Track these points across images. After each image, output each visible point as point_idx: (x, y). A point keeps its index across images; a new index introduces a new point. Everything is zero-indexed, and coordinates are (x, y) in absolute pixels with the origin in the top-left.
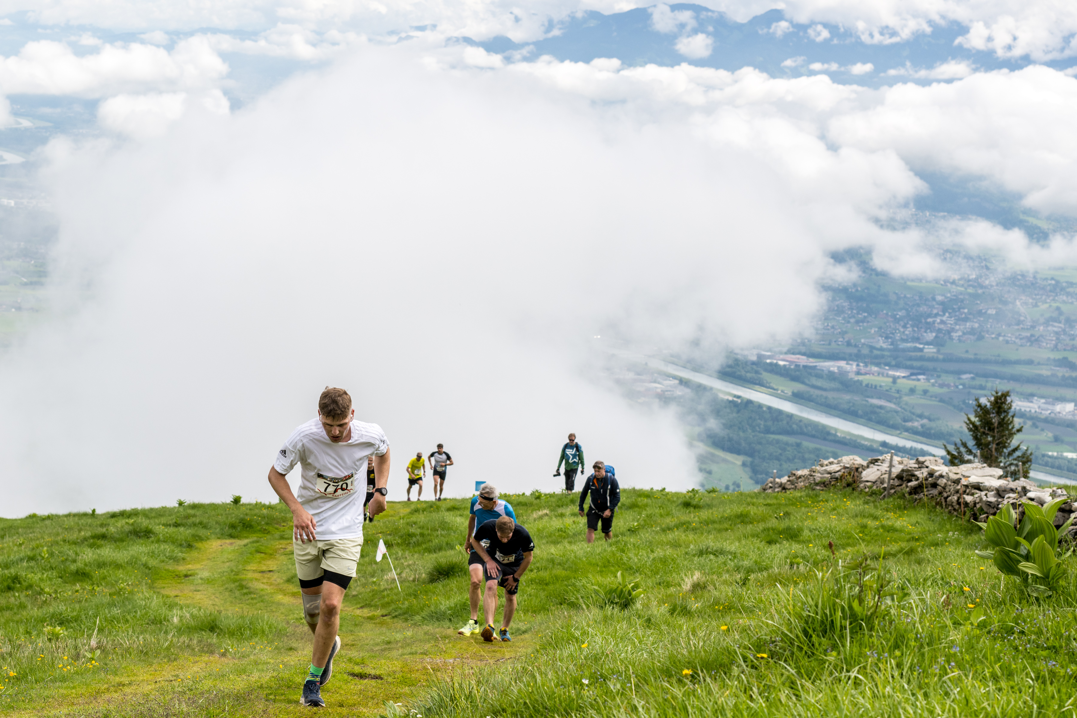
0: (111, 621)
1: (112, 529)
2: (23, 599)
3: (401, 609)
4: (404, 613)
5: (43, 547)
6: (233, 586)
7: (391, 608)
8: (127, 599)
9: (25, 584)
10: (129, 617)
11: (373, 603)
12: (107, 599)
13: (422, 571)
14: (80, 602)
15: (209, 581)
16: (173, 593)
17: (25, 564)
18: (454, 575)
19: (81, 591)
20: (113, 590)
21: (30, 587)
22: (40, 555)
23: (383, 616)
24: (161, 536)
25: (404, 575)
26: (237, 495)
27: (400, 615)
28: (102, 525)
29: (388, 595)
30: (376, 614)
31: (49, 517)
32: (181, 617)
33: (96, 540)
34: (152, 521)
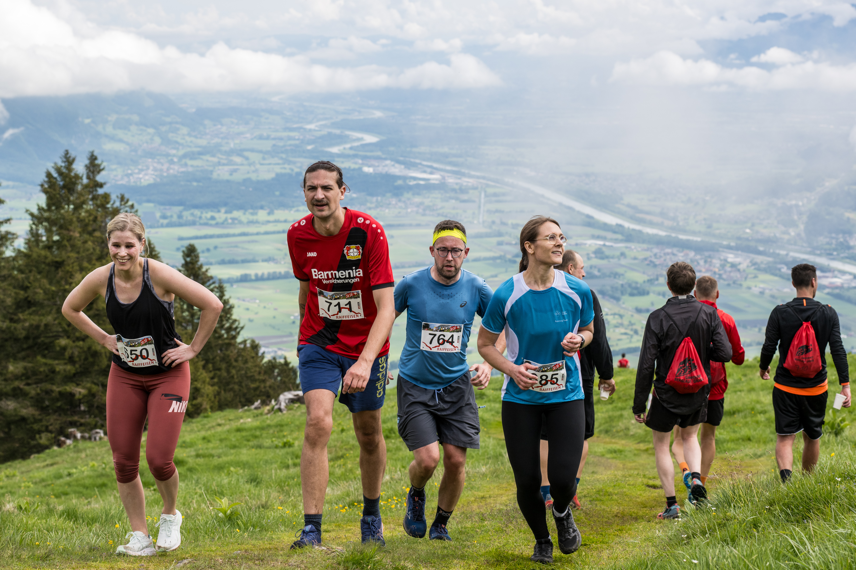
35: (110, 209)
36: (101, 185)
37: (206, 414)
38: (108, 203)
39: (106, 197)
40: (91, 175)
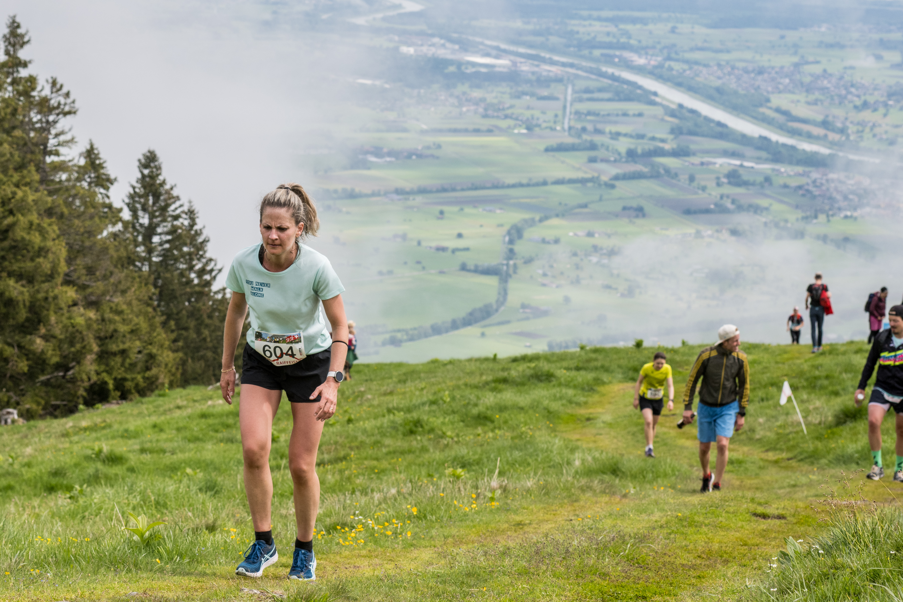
0: (512, 465)
1: (514, 373)
2: (426, 443)
3: (807, 452)
4: (810, 457)
5: (444, 391)
6: (635, 429)
7: (796, 452)
8: (529, 442)
9: (427, 428)
10: (530, 460)
11: (778, 446)
12: (508, 443)
13: (829, 414)
14: (482, 445)
15: (610, 425)
16: (575, 437)
17: (427, 408)
18: (861, 418)
19: (482, 435)
20: (515, 434)
21: (432, 430)
22: (442, 399)
23: (789, 459)
24: (562, 380)
25: (810, 418)
26: (639, 338)
27: (806, 458)
28: (503, 370)
29: (794, 438)
30: (780, 457)
31: (451, 362)
32: (583, 461)
33: (497, 384)
34: (553, 365)
35: (37, 98)
36: (25, 65)
37: (162, 392)
38: (33, 89)
39: (32, 80)
40: (11, 49)
